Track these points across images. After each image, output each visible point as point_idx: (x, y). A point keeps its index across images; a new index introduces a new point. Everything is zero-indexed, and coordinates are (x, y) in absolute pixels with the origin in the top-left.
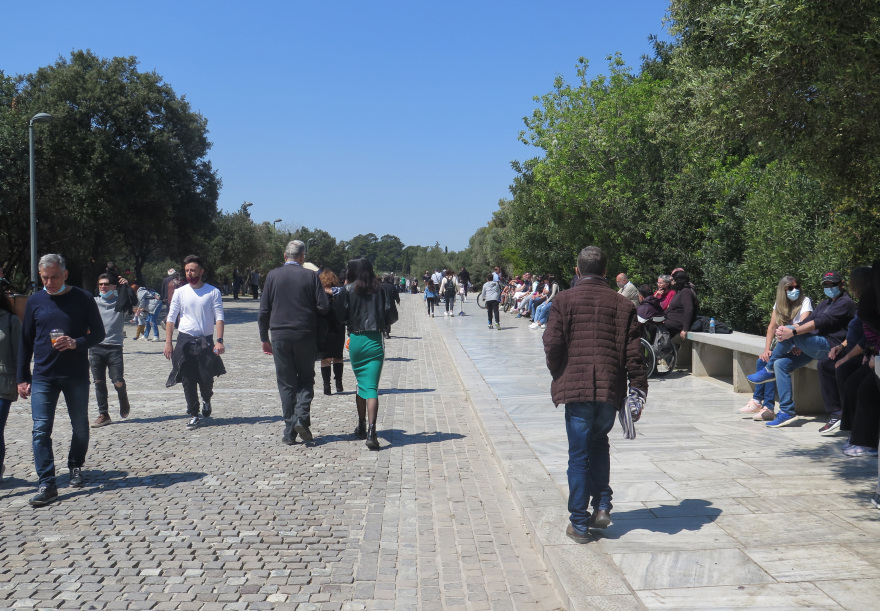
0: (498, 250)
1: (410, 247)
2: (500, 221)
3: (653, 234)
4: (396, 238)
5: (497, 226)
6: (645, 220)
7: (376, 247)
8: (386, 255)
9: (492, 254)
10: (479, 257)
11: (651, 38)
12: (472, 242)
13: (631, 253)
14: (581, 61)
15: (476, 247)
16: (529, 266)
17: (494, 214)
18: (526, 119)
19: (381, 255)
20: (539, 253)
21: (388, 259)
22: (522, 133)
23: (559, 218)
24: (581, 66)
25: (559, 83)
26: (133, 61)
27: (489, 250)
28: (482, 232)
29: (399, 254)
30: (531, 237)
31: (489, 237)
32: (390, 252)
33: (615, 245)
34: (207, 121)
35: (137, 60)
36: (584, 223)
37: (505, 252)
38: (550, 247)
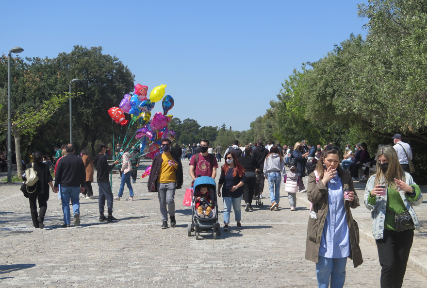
0: (270, 132)
1: (204, 127)
2: (270, 115)
3: (330, 130)
4: (194, 121)
5: (269, 118)
6: (327, 125)
7: (180, 127)
8: (188, 133)
9: (266, 134)
10: (258, 136)
11: (335, 46)
12: (252, 125)
13: (324, 137)
14: (303, 64)
15: (256, 130)
16: (287, 141)
17: (267, 110)
18: (283, 85)
19: (184, 134)
20: (290, 136)
21: (189, 136)
22: (281, 90)
23: (297, 123)
24: (303, 66)
25: (295, 71)
26: (100, 49)
27: (265, 132)
28: (259, 120)
29: (197, 132)
30: (287, 129)
31: (265, 124)
32: (190, 131)
33: (318, 134)
34: (134, 76)
35: (102, 48)
36: (307, 125)
37: (274, 135)
38: (295, 134)
